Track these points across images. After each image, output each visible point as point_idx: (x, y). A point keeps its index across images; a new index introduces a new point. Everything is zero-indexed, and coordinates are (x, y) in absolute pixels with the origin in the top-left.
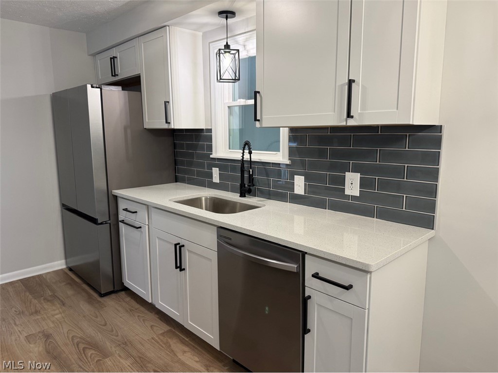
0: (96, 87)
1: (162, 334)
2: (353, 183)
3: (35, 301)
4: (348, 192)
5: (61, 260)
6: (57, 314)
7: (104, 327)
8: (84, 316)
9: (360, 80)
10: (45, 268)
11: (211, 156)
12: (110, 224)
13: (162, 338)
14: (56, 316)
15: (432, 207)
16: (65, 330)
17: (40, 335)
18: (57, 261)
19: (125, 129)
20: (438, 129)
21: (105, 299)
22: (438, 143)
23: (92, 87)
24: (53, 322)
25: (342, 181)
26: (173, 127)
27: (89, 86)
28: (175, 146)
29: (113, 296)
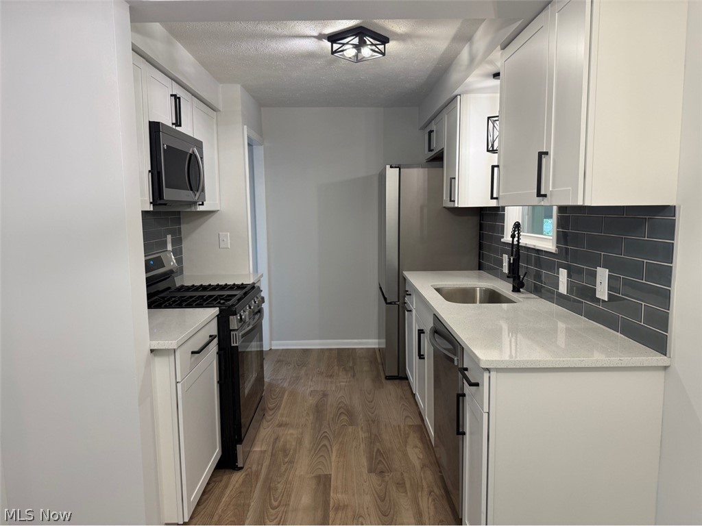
0: (396, 167)
1: (410, 426)
2: (602, 283)
3: (336, 368)
4: (598, 294)
5: (375, 339)
6: (343, 382)
7: (368, 404)
8: (361, 390)
10: (360, 344)
11: (502, 240)
12: (399, 305)
13: (407, 428)
14: (341, 383)
16: (340, 395)
17: (321, 393)
18: (372, 338)
19: (422, 208)
21: (388, 382)
23: (391, 167)
24: (336, 387)
25: (594, 279)
26: (456, 205)
27: (388, 167)
28: (481, 227)
29: (396, 382)
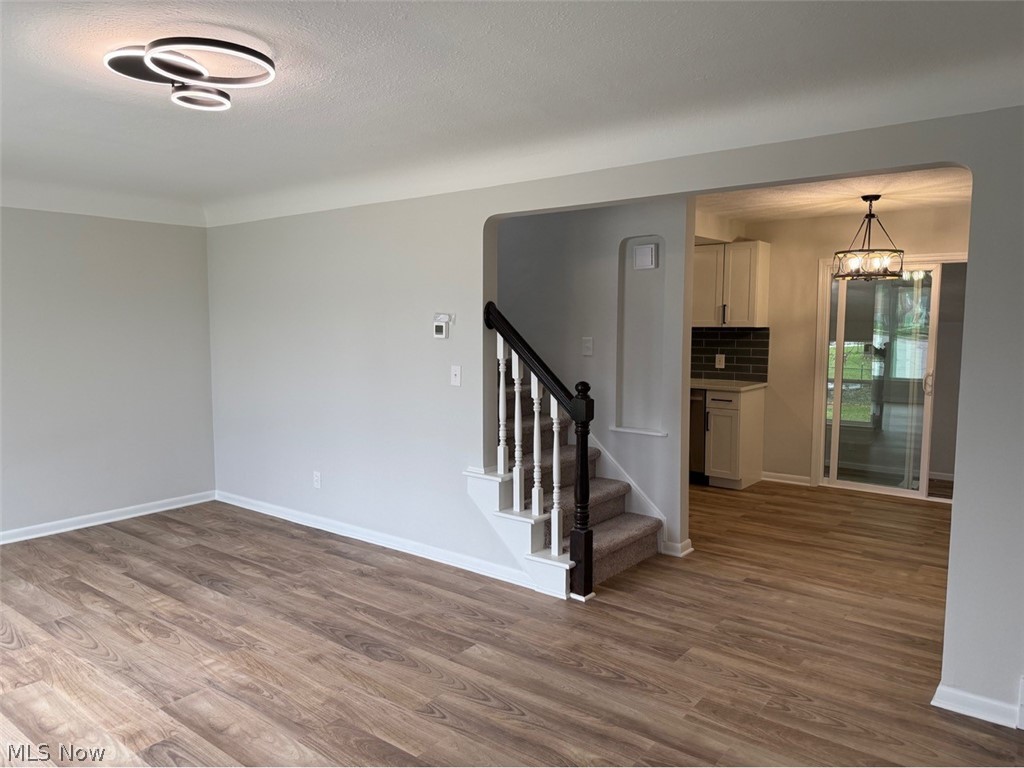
2: (720, 361)
4: (717, 366)
9: (729, 305)
15: (766, 370)
20: (767, 329)
22: (767, 336)
25: (714, 360)
